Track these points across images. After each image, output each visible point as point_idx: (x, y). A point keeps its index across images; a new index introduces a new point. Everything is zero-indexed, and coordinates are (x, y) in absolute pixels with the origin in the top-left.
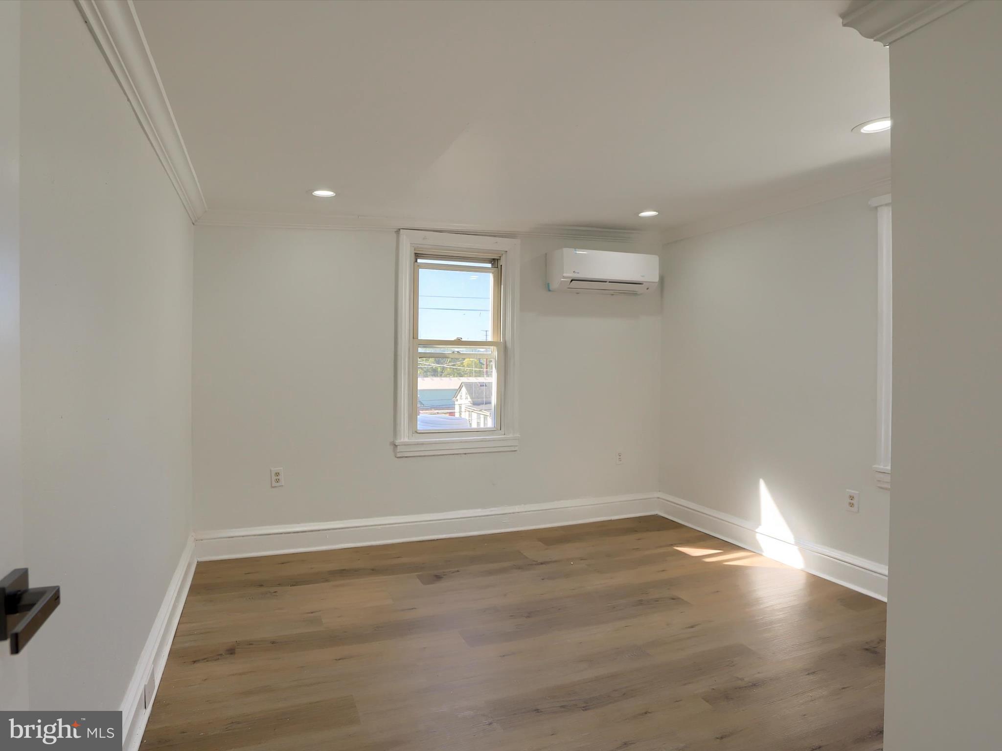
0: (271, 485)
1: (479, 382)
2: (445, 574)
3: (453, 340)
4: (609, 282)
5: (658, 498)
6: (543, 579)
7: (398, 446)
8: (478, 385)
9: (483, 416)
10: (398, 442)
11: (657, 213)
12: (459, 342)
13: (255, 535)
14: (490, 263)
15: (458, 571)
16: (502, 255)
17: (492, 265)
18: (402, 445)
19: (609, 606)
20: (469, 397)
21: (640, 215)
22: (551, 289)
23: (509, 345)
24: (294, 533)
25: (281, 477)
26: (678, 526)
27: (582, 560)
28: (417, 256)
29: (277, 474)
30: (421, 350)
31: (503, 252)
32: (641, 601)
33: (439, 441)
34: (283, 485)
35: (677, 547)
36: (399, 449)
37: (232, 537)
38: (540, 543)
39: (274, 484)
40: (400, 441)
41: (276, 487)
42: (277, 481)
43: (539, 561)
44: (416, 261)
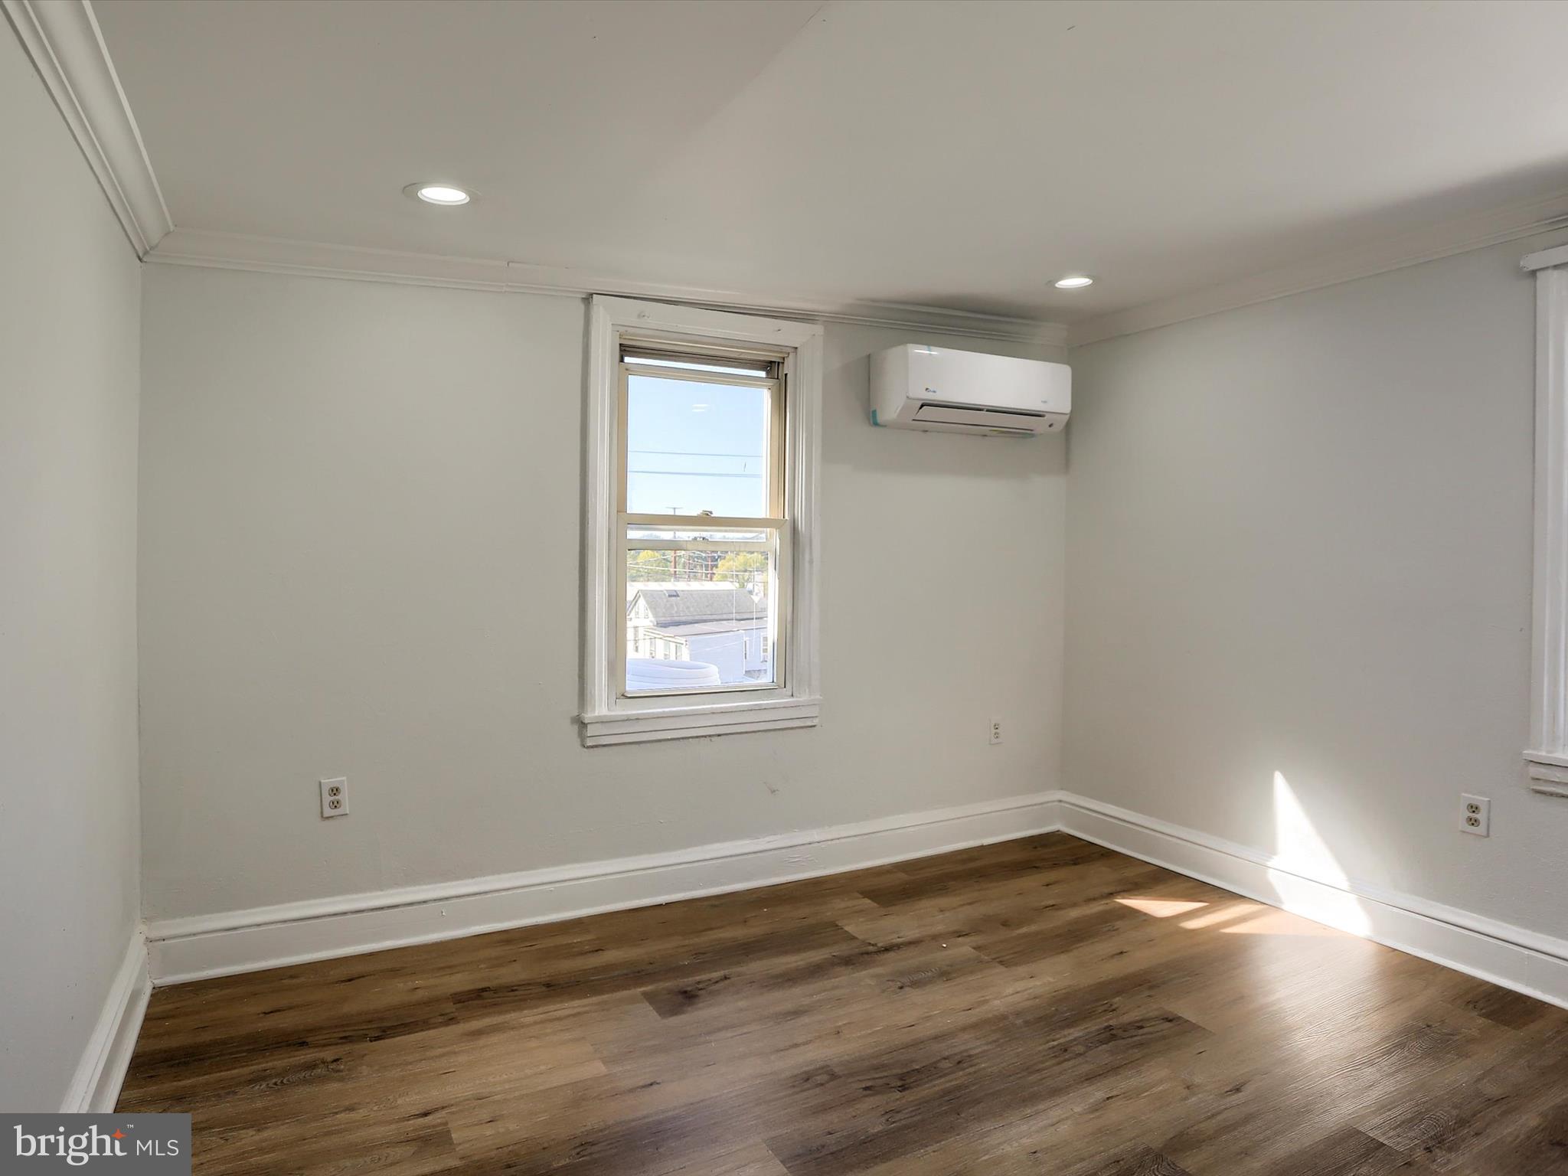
0: (322, 813)
1: (667, 591)
2: (700, 986)
3: (695, 515)
4: (988, 411)
5: (1060, 801)
6: (901, 988)
7: (589, 726)
8: (665, 594)
9: (674, 644)
10: (588, 717)
11: (1091, 282)
12: (706, 519)
13: (285, 921)
14: (764, 370)
15: (726, 978)
16: (789, 354)
17: (767, 373)
18: (597, 722)
19: (1053, 1047)
20: (650, 615)
21: (1057, 285)
22: (879, 421)
23: (802, 526)
24: (373, 910)
25: (344, 797)
26: (1107, 854)
27: (959, 936)
28: (625, 350)
29: (335, 791)
30: (633, 534)
31: (789, 350)
32: (1109, 1028)
33: (670, 712)
34: (348, 812)
35: (1124, 898)
36: (591, 731)
37: (235, 929)
38: (867, 901)
39: (328, 812)
40: (593, 715)
41: (332, 817)
42: (335, 805)
43: (880, 945)
44: (622, 360)
